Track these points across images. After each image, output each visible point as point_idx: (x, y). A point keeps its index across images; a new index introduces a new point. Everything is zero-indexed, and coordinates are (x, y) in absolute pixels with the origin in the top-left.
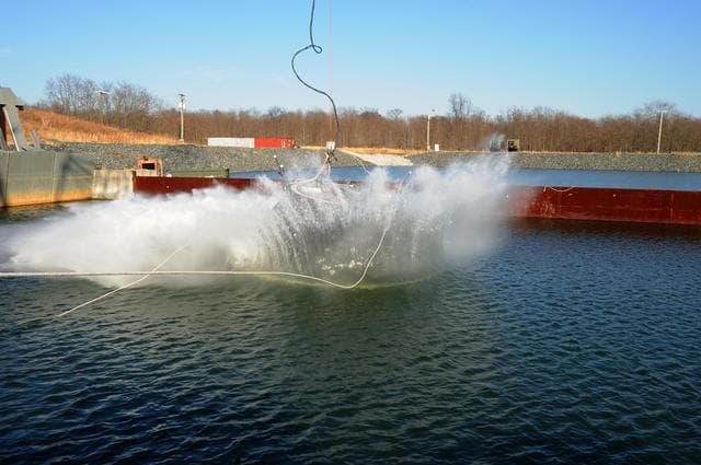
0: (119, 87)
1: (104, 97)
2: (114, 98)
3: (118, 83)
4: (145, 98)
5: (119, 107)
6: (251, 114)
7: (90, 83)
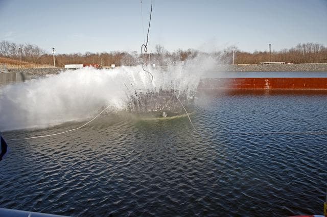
0: (26, 46)
1: (20, 50)
2: (25, 50)
3: (26, 44)
4: (37, 50)
5: (27, 54)
6: (78, 55)
7: (14, 44)
